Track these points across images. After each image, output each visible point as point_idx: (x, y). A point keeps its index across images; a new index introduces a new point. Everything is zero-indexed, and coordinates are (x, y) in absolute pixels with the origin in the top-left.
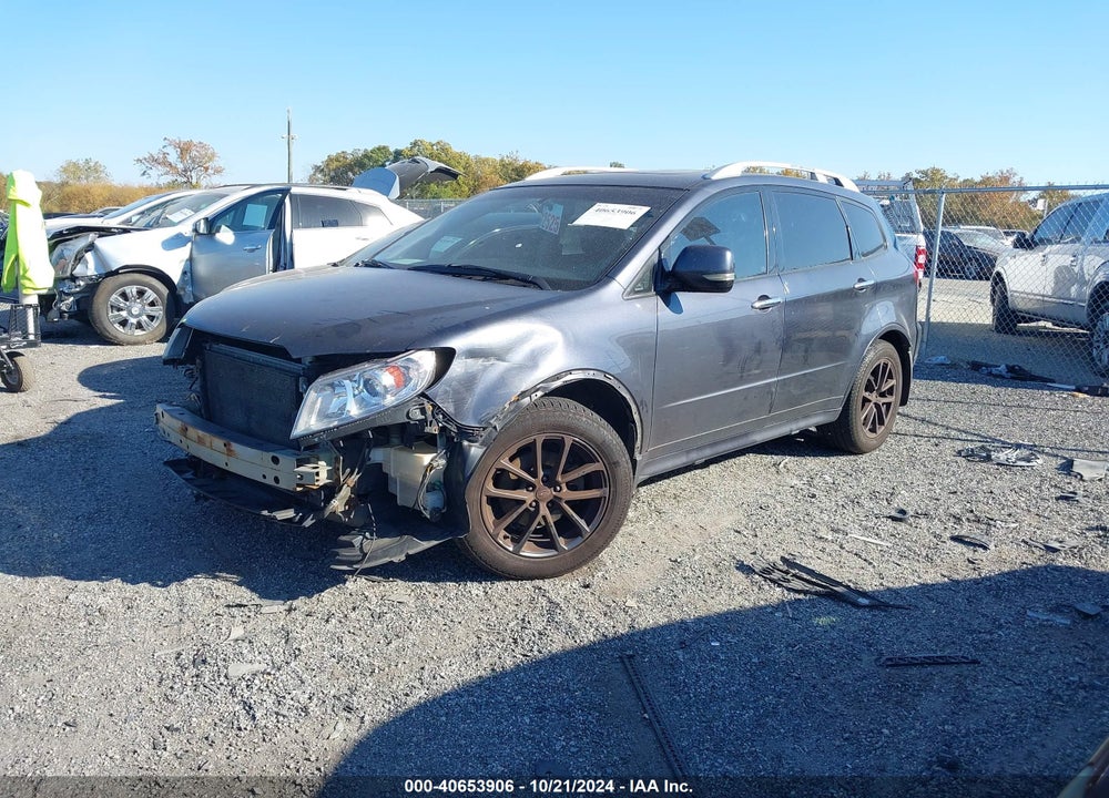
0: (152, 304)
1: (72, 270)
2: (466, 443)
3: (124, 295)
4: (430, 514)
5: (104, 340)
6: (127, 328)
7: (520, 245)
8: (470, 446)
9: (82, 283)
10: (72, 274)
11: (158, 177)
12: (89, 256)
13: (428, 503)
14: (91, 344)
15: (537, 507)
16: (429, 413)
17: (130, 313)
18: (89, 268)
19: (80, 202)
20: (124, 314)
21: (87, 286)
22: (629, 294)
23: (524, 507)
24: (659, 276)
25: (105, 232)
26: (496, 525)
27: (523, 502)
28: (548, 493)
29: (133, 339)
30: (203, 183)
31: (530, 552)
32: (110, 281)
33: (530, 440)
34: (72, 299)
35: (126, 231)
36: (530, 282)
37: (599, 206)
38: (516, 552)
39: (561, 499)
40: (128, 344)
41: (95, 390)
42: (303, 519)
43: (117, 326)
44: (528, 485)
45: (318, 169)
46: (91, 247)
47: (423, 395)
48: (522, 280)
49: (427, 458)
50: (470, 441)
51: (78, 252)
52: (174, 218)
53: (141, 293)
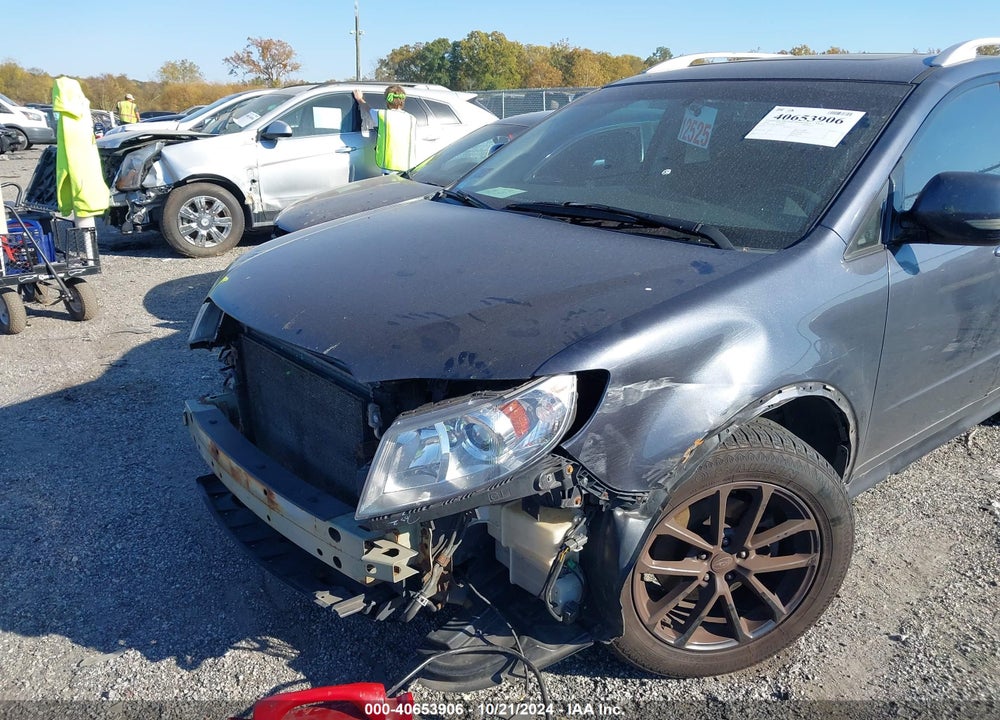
0: (222, 214)
1: (142, 181)
2: (619, 513)
3: (193, 206)
4: (563, 614)
5: (176, 252)
6: (198, 240)
7: (668, 172)
8: (626, 517)
9: (152, 195)
10: (142, 186)
11: (244, 75)
12: (157, 166)
13: (559, 594)
14: (164, 257)
15: (712, 581)
16: (568, 476)
17: (200, 225)
18: (158, 179)
19: (179, 100)
20: (194, 225)
21: (158, 197)
22: (851, 250)
23: (695, 585)
24: (889, 219)
25: (173, 139)
26: (653, 612)
27: (694, 578)
28: (729, 562)
29: (204, 251)
30: (283, 79)
31: (700, 643)
32: (179, 192)
33: (712, 491)
34: (144, 210)
35: (193, 138)
36: (699, 234)
37: (777, 111)
38: (680, 646)
39: (748, 571)
40: (199, 256)
41: (159, 317)
42: (376, 611)
43: (187, 238)
44: (698, 552)
45: (383, 63)
46: (159, 156)
47: (558, 450)
48: (684, 231)
49: (558, 531)
50: (625, 509)
51: (147, 162)
52: (240, 122)
53: (210, 204)
